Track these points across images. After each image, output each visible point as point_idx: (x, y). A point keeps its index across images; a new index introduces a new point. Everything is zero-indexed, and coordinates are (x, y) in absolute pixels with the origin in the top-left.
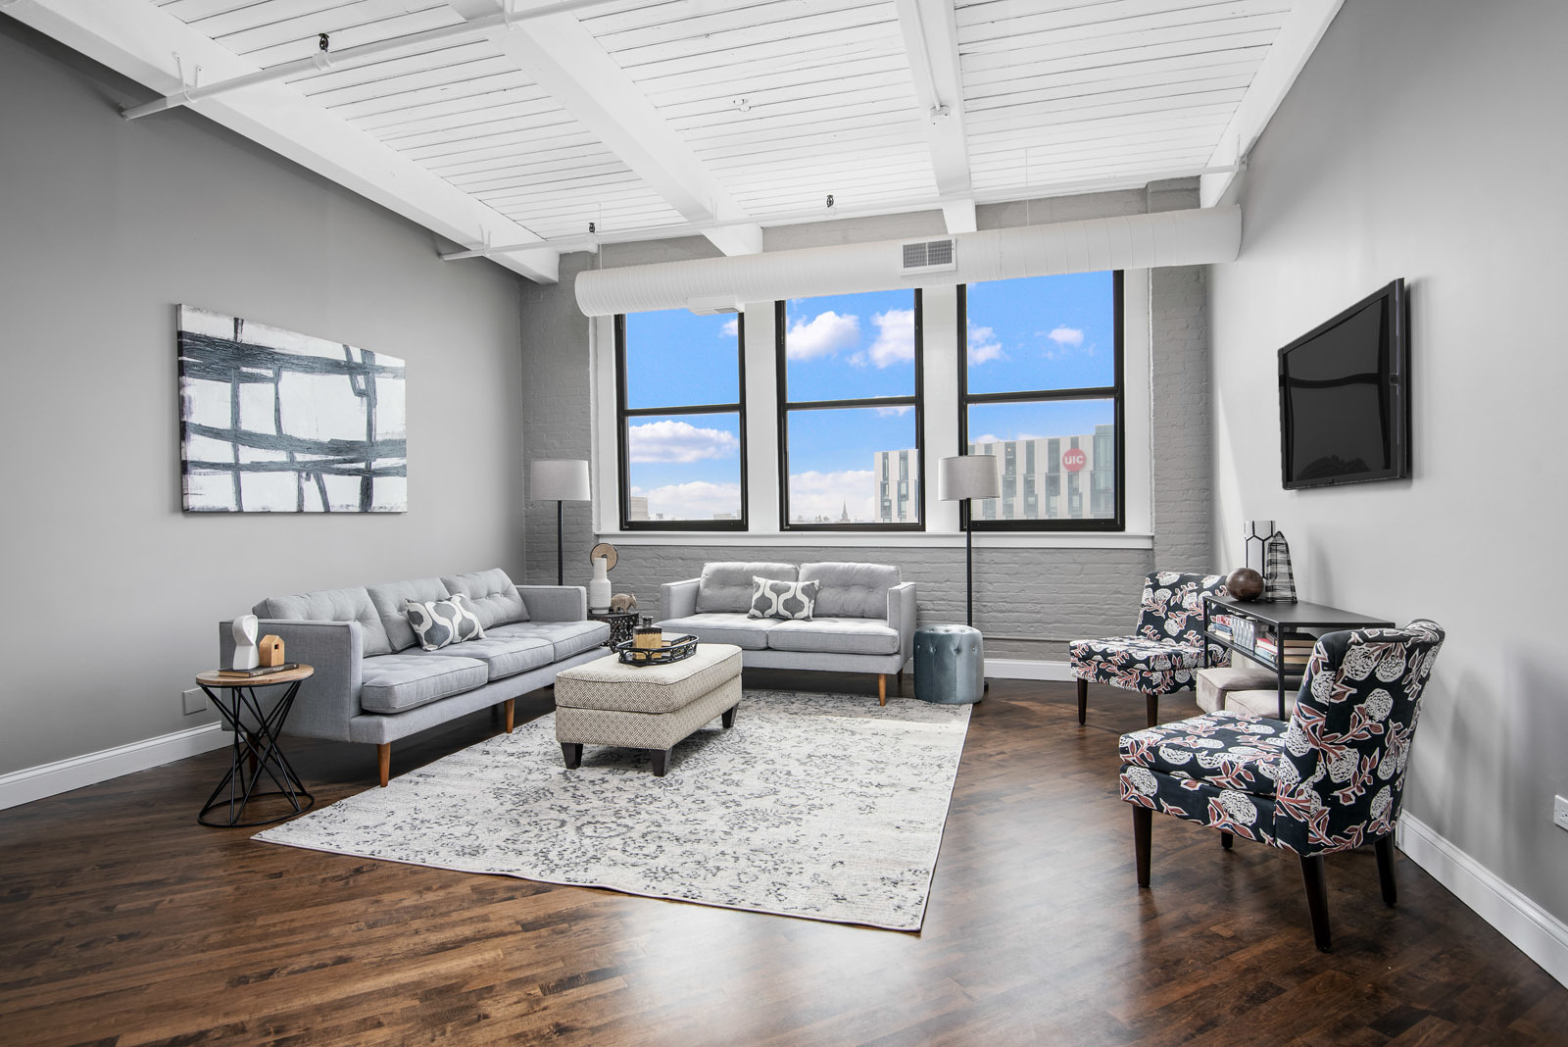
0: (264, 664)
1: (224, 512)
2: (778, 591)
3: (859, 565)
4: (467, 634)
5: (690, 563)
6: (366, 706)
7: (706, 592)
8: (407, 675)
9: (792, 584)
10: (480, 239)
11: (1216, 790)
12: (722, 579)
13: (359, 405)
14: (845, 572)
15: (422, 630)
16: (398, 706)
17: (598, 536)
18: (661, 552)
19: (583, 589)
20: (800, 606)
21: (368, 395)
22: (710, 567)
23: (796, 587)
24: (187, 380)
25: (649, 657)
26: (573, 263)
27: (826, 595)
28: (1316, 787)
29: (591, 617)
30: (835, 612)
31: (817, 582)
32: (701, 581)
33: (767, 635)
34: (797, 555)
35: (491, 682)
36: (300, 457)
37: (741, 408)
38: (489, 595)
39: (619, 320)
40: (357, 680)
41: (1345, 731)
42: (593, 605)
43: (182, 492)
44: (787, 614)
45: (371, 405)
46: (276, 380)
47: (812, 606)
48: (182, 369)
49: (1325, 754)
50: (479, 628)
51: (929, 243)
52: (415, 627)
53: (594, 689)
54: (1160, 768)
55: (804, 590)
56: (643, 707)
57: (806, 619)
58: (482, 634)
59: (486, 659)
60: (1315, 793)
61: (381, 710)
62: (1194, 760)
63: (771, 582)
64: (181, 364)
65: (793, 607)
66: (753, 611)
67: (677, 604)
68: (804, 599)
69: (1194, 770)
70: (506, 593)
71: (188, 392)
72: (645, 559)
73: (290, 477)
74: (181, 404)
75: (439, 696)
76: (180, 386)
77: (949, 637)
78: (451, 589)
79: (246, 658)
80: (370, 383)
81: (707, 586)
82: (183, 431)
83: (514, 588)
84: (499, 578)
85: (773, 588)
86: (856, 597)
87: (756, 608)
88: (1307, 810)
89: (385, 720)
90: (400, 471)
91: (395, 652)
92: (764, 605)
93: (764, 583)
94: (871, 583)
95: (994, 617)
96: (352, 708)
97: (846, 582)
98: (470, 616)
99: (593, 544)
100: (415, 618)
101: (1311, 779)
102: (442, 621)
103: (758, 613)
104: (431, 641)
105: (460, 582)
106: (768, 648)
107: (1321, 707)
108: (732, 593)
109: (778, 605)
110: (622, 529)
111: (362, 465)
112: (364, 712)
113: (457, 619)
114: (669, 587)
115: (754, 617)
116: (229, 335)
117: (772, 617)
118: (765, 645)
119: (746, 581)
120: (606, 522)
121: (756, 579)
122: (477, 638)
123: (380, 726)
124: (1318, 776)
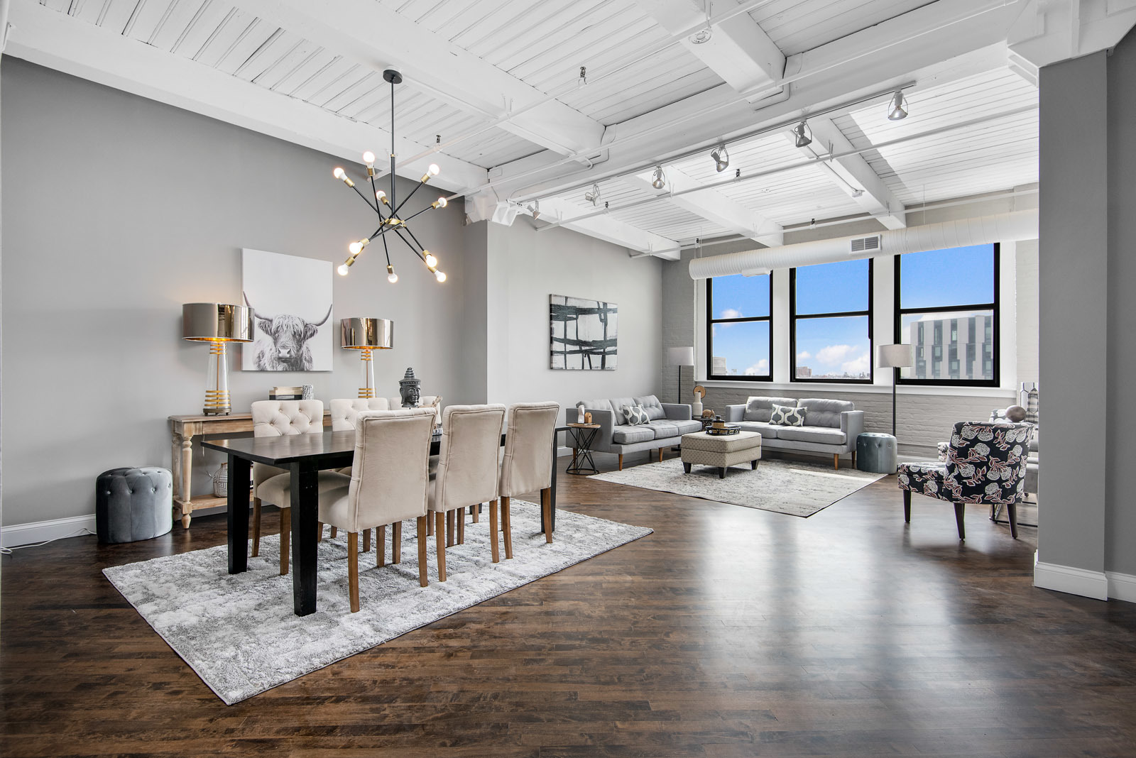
0: (586, 421)
1: (562, 369)
2: (785, 412)
3: (830, 401)
4: (644, 421)
5: (741, 396)
6: (615, 441)
7: (748, 411)
8: (630, 431)
9: (793, 409)
10: (648, 248)
11: (926, 481)
12: (757, 405)
13: (601, 325)
14: (822, 404)
15: (628, 417)
16: (627, 441)
17: (696, 382)
18: (726, 391)
19: (690, 406)
20: (796, 419)
21: (604, 321)
22: (751, 399)
23: (794, 410)
24: (553, 322)
25: (718, 432)
26: (689, 254)
27: (811, 415)
28: (955, 477)
29: (693, 419)
30: (816, 424)
31: (806, 408)
32: (747, 406)
33: (777, 432)
34: (797, 394)
35: (655, 439)
36: (583, 348)
37: (770, 318)
38: (650, 406)
39: (709, 281)
40: (613, 432)
41: (966, 457)
42: (695, 414)
43: (551, 362)
44: (789, 423)
45: (606, 325)
46: (576, 319)
47: (803, 420)
48: (551, 318)
49: (958, 465)
50: (648, 419)
51: (867, 239)
52: (626, 416)
53: (696, 442)
54: (910, 474)
55: (798, 412)
56: (715, 450)
57: (799, 426)
58: (649, 422)
59: (654, 430)
60: (954, 479)
61: (620, 442)
62: (920, 470)
63: (781, 407)
64: (551, 316)
65: (792, 420)
66: (771, 421)
67: (733, 415)
68: (799, 416)
69: (920, 473)
70: (657, 406)
71: (553, 326)
72: (719, 394)
73: (580, 355)
74: (551, 330)
75: (638, 440)
76: (551, 324)
77: (875, 439)
78: (637, 403)
79: (581, 420)
80: (606, 316)
81: (749, 408)
82: (552, 340)
83: (660, 404)
84: (653, 399)
85: (782, 410)
86: (827, 416)
87: (773, 419)
88: (952, 485)
89: (622, 446)
90: (615, 352)
91: (619, 425)
92: (777, 418)
93: (778, 408)
94: (836, 409)
95: (914, 433)
96: (610, 441)
97: (822, 409)
98: (645, 413)
99: (694, 386)
100: (626, 412)
101: (953, 474)
102: (636, 414)
103: (774, 422)
104: (632, 422)
105: (640, 400)
106: (777, 438)
107: (955, 448)
108: (762, 412)
109: (784, 418)
110: (708, 379)
111: (602, 350)
112: (614, 443)
113: (641, 414)
114: (730, 407)
115: (772, 424)
116: (563, 304)
117: (781, 424)
118: (775, 436)
119: (768, 406)
120: (701, 376)
121: (774, 405)
122: (647, 423)
123: (621, 448)
124: (956, 473)
